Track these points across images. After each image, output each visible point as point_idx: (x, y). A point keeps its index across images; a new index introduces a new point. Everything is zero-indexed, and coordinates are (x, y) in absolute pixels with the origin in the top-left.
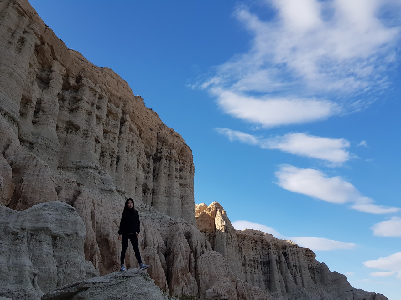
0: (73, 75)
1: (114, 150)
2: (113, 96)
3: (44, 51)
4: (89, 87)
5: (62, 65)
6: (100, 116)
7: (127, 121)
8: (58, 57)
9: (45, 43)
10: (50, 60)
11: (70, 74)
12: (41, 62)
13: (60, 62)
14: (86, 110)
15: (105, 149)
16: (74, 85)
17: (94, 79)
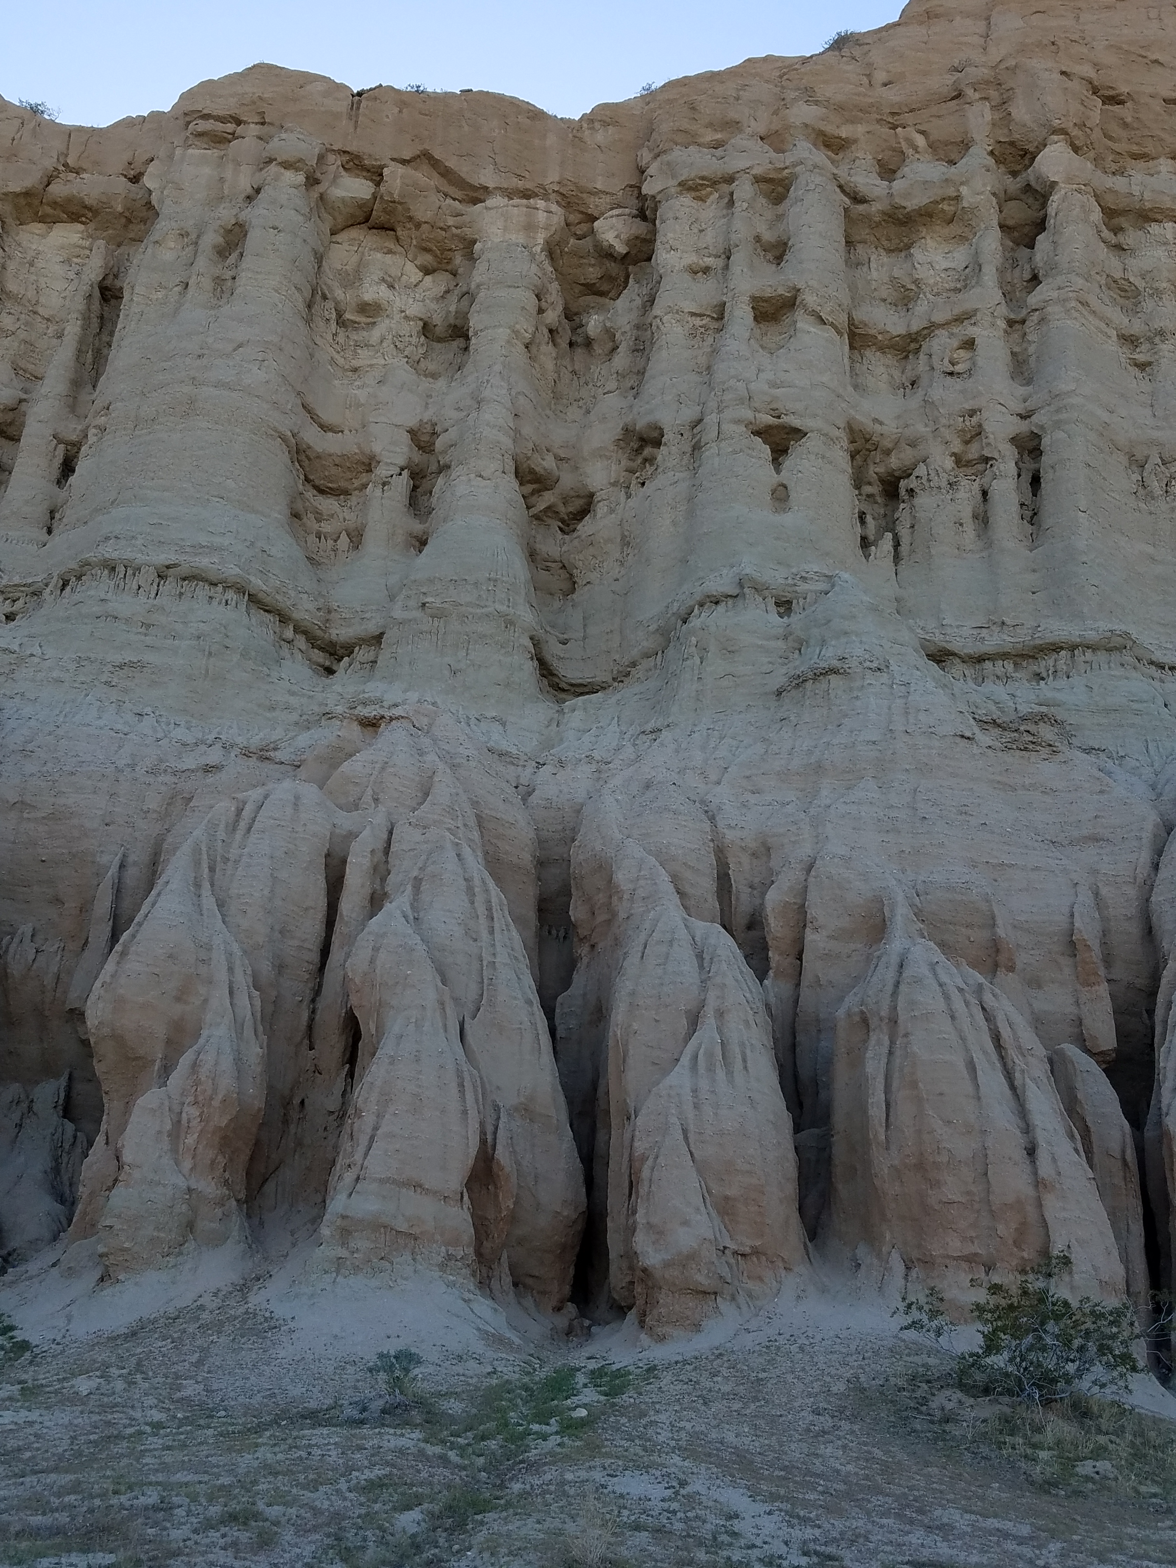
0: (608, 199)
1: (975, 420)
2: (908, 118)
3: (400, 203)
4: (686, 187)
5: (527, 195)
6: (781, 291)
7: (1054, 184)
8: (487, 177)
9: (382, 167)
10: (451, 221)
11: (594, 204)
12: (427, 259)
13: (510, 194)
14: (693, 314)
15: (913, 444)
16: (628, 243)
17: (710, 125)
